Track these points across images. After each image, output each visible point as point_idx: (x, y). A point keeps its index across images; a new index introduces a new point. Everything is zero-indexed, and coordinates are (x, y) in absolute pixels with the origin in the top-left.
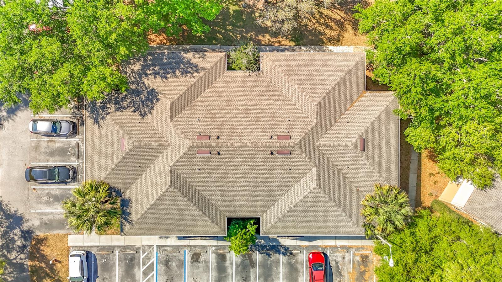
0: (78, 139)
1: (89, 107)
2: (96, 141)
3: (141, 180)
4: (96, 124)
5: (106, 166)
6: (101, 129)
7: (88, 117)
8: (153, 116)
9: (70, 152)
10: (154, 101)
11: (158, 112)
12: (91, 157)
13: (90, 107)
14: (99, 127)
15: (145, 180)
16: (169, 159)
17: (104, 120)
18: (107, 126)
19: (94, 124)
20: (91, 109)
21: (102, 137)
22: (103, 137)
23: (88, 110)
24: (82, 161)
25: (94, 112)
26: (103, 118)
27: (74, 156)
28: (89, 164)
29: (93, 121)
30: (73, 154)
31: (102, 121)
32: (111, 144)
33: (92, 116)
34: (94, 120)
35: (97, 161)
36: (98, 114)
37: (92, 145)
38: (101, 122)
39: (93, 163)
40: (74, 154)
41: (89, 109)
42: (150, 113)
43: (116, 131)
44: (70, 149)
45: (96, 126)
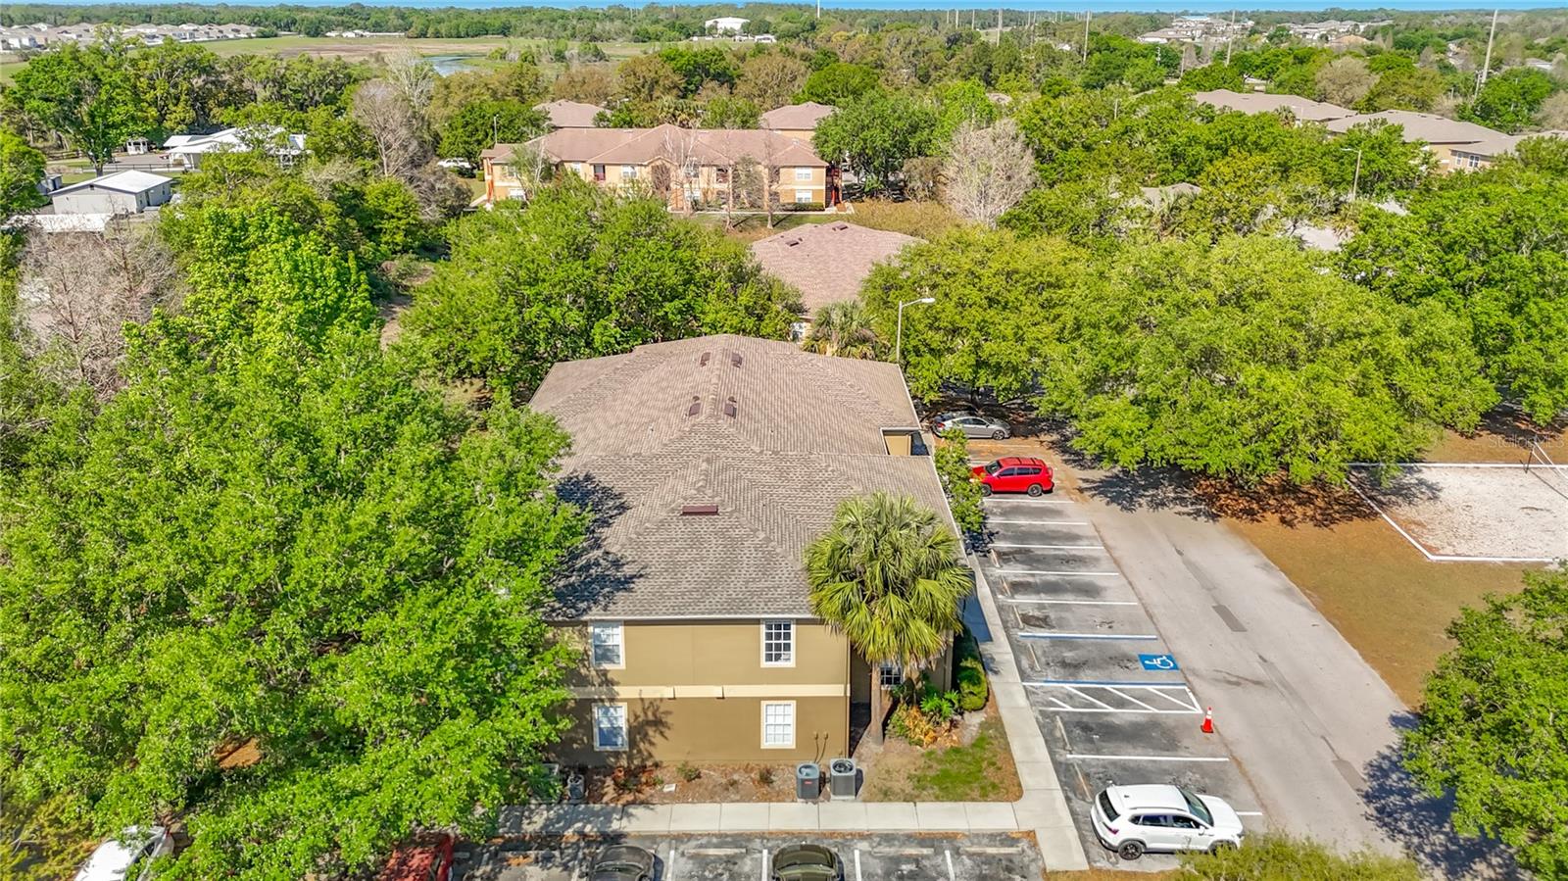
0: (672, 852)
1: (574, 607)
2: (684, 584)
3: (802, 516)
4: (632, 585)
5: (760, 554)
6: (648, 570)
7: (605, 609)
8: (630, 489)
9: (721, 875)
10: (589, 487)
11: (622, 478)
12: (734, 600)
13: (574, 603)
14: (641, 576)
15: (799, 507)
16: (743, 455)
17: (622, 561)
18: (642, 552)
19: (630, 590)
20: (583, 601)
21: (673, 566)
22: (675, 564)
23: (584, 610)
24: (758, 841)
25: (595, 592)
26: (617, 564)
27: (735, 864)
28: (754, 605)
29: (620, 593)
30: (731, 866)
31: (625, 568)
32: (696, 541)
33: (604, 596)
34: (618, 590)
35: (748, 582)
36: (602, 579)
37: (695, 595)
38: (628, 570)
39: (752, 594)
40: (727, 862)
41: (583, 605)
42: (620, 496)
43: (659, 528)
44: (707, 873)
45: (639, 585)
